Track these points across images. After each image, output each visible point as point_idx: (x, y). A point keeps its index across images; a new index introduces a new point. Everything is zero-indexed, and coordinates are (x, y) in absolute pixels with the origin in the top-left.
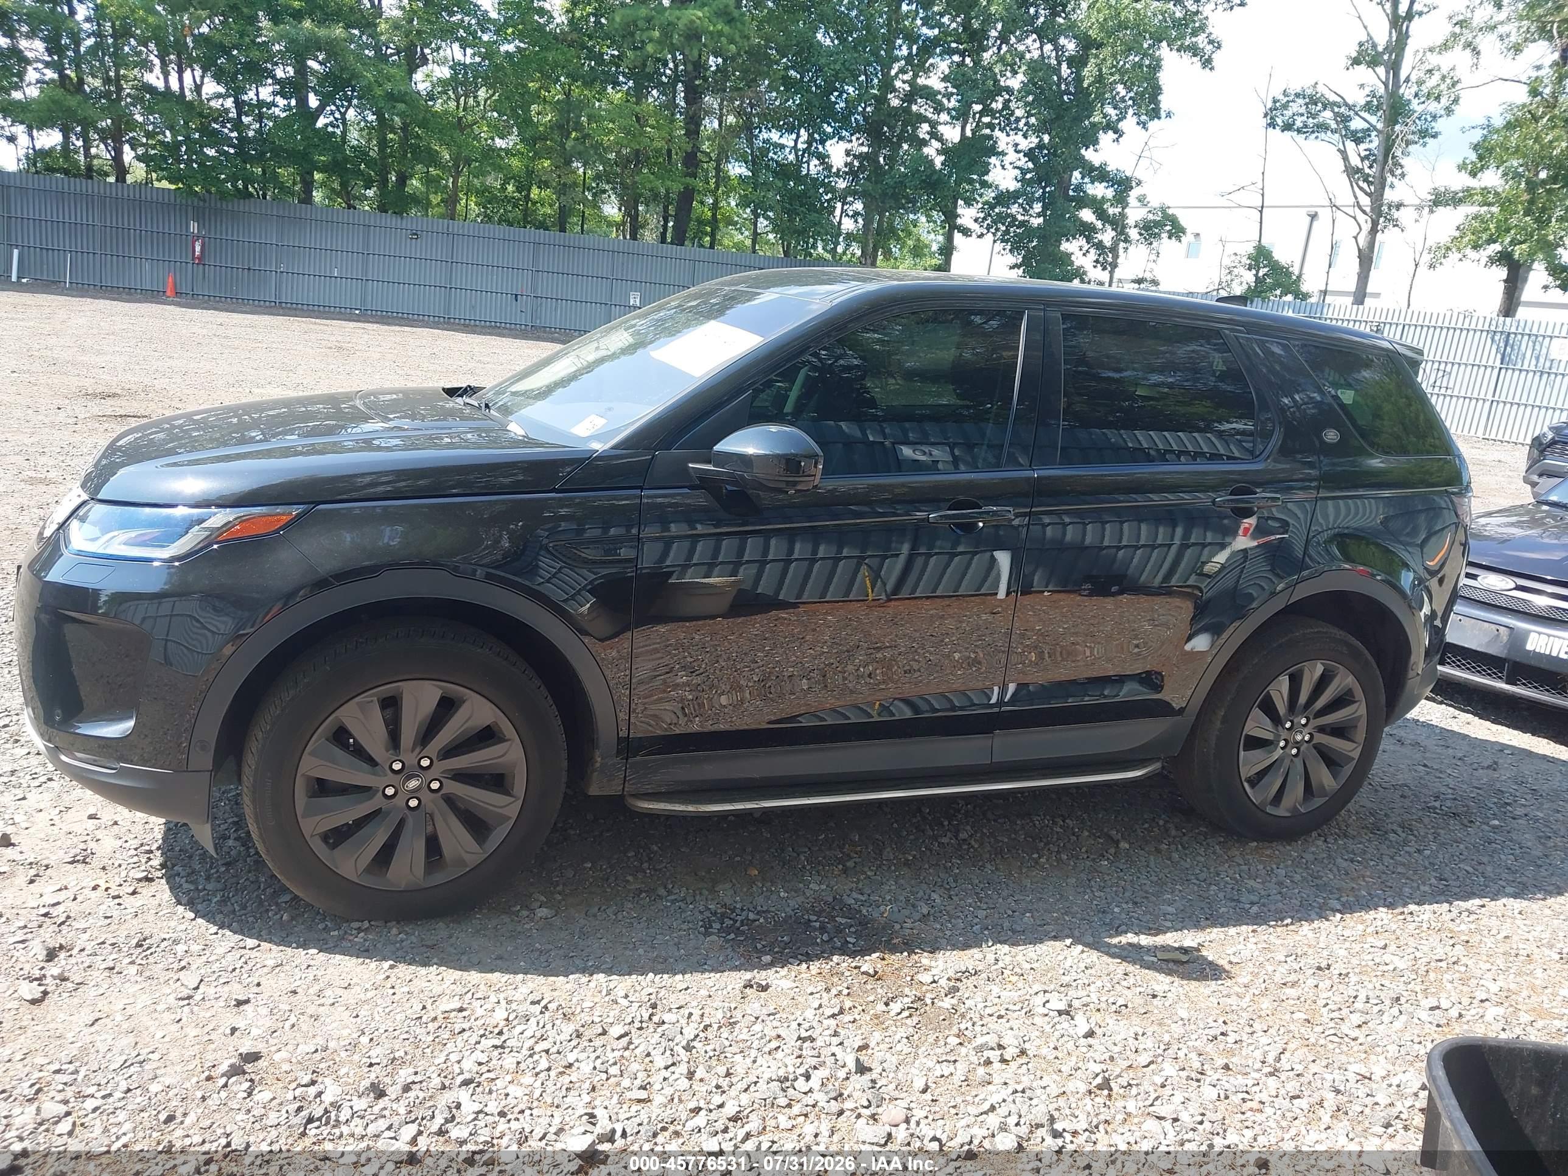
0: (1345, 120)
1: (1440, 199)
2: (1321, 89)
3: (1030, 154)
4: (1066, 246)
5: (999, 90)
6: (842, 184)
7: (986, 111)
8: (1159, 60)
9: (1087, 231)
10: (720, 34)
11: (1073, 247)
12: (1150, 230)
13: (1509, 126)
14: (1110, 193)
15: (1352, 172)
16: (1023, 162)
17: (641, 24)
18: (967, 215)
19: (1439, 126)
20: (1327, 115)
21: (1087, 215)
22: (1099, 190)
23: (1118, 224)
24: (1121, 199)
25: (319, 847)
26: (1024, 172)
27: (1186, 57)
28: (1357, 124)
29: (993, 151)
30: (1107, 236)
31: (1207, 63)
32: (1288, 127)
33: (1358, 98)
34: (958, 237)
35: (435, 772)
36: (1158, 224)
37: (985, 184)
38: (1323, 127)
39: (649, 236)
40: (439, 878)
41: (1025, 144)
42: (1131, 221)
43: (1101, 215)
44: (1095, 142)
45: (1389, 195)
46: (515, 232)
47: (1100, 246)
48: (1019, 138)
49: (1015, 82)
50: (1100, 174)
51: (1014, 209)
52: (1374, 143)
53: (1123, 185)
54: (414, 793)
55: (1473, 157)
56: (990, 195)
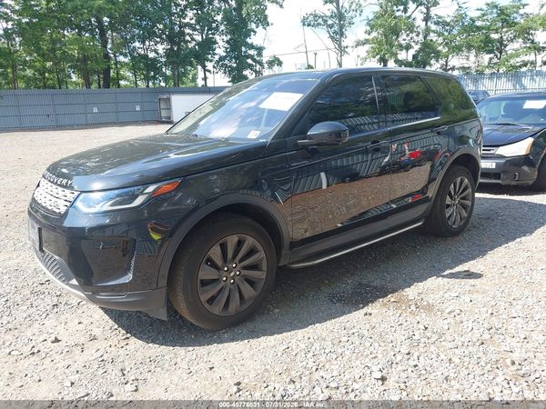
0: (325, 21)
1: (359, 44)
2: (317, 12)
3: (228, 42)
4: (245, 73)
5: (215, 21)
6: (163, 60)
7: (210, 29)
8: (266, 6)
9: (250, 66)
10: (111, 9)
11: (247, 72)
12: (271, 64)
13: (377, 18)
14: (256, 52)
15: (332, 38)
16: (226, 45)
17: (79, 7)
18: (209, 65)
19: (354, 20)
20: (320, 20)
21: (249, 61)
22: (252, 52)
23: (261, 63)
24: (260, 54)
25: (207, 306)
26: (227, 49)
27: (274, 4)
28: (330, 22)
29: (215, 43)
30: (258, 67)
31: (281, 6)
32: (309, 25)
33: (329, 14)
34: (207, 74)
35: (238, 268)
36: (273, 61)
37: (215, 54)
38: (319, 24)
39: (94, 86)
40: (245, 307)
41: (225, 38)
42: (264, 61)
43: (254, 60)
44: (250, 36)
45: (343, 44)
46: (42, 91)
47: (255, 71)
48: (224, 37)
49: (219, 18)
50: (252, 47)
51: (226, 62)
52: (336, 28)
53: (260, 50)
54: (233, 278)
55: (368, 28)
56: (217, 57)
